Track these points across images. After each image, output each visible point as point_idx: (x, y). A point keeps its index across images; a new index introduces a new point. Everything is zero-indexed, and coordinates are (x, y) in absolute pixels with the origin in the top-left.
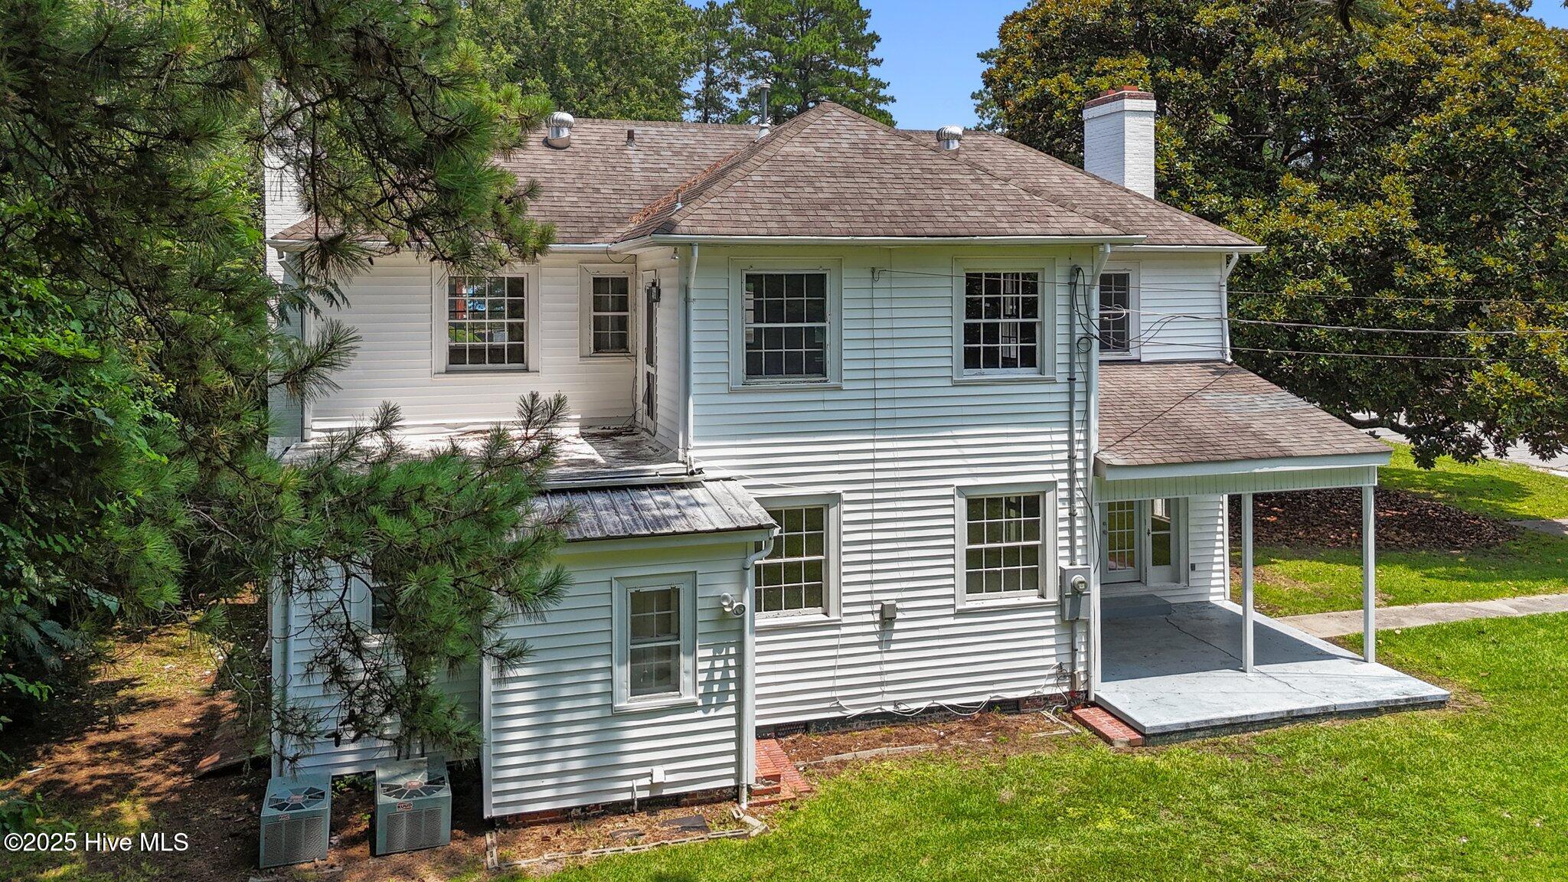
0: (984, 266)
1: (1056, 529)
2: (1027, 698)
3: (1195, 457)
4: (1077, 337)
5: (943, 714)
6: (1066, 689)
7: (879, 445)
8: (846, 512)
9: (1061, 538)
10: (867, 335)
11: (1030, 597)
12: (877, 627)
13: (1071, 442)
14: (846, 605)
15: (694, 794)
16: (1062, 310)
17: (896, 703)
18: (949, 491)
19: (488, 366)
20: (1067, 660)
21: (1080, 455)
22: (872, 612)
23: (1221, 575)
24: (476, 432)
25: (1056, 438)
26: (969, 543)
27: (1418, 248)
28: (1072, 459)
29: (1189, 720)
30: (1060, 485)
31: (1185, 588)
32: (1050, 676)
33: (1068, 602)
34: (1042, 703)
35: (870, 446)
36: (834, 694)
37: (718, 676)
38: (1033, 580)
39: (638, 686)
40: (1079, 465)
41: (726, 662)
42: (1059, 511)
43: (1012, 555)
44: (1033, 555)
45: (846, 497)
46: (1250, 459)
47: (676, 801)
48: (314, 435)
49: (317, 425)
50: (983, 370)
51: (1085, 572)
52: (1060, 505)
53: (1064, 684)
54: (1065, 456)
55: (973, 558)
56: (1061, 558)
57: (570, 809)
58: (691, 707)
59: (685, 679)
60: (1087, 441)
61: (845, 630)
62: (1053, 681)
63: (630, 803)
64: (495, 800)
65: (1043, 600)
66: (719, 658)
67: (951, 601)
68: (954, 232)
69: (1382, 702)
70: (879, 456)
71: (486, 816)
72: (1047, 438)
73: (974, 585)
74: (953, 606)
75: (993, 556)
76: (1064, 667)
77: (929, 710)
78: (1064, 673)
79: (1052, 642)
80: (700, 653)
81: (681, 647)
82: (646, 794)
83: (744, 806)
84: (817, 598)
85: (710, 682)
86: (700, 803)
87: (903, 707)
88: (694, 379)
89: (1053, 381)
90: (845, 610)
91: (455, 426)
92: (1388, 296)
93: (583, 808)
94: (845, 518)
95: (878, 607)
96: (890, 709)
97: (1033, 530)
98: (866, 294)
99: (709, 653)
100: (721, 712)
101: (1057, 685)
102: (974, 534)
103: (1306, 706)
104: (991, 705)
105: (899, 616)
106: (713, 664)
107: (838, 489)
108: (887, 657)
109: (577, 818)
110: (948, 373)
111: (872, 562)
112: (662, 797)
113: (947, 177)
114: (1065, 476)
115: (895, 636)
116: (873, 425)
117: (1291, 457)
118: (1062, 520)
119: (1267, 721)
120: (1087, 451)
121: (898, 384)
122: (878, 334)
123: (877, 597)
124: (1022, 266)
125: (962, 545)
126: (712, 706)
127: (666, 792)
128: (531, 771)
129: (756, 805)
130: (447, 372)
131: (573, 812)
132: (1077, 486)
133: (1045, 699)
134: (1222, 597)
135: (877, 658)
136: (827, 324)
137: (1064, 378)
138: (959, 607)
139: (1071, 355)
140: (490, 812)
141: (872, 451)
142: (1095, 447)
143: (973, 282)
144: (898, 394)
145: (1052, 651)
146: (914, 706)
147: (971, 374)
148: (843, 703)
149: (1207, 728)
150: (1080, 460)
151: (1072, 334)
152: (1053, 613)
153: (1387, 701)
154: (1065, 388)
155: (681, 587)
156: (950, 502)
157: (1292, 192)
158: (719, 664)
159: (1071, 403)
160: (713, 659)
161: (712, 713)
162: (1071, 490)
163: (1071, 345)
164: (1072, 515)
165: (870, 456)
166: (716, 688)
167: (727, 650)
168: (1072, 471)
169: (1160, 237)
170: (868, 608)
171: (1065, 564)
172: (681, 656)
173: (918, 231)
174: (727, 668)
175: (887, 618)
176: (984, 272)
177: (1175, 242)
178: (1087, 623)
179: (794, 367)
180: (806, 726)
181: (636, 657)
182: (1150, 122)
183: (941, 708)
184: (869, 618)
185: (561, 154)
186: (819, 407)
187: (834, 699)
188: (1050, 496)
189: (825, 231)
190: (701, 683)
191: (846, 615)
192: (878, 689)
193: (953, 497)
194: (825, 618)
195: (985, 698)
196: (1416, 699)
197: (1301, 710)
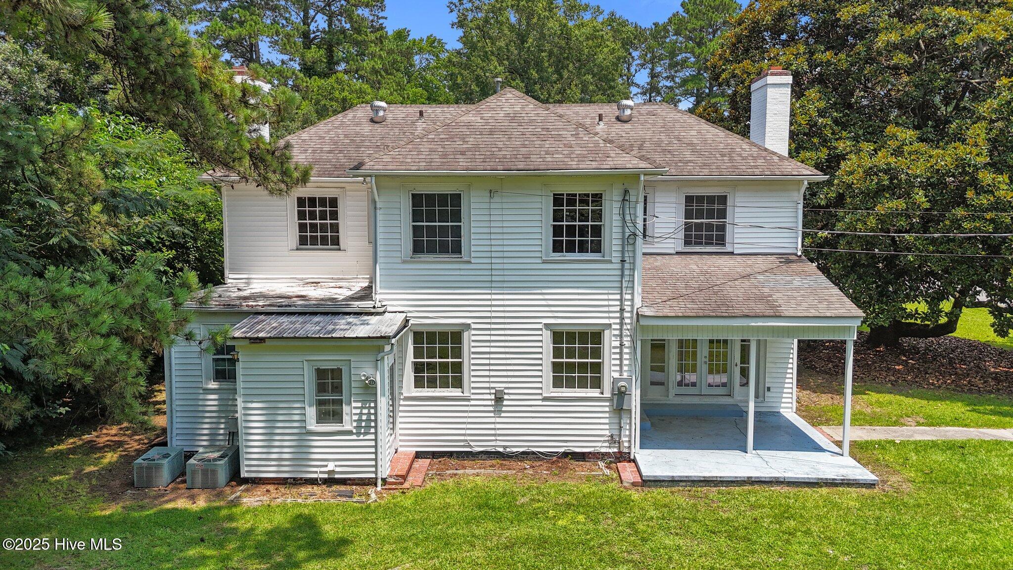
0: (565, 189)
1: (611, 353)
2: (590, 453)
3: (707, 313)
4: (627, 235)
5: (535, 456)
6: (616, 450)
7: (494, 297)
8: (473, 335)
9: (614, 359)
10: (487, 230)
11: (595, 393)
12: (493, 403)
13: (621, 300)
14: (473, 388)
15: (354, 479)
16: (616, 218)
17: (505, 447)
18: (540, 326)
19: (320, 247)
20: (616, 432)
21: (628, 309)
22: (490, 394)
23: (790, 396)
24: (313, 283)
25: (611, 297)
26: (554, 358)
27: (986, 177)
28: (622, 310)
29: (675, 475)
30: (614, 327)
31: (762, 402)
32: (605, 441)
33: (616, 398)
34: (600, 456)
35: (489, 297)
36: (466, 438)
37: (364, 417)
38: (597, 383)
39: (321, 419)
40: (627, 315)
41: (369, 411)
42: (613, 343)
43: (583, 367)
44: (597, 368)
45: (473, 326)
46: (748, 316)
47: (343, 482)
48: (229, 281)
49: (231, 276)
50: (565, 253)
51: (629, 380)
52: (613, 338)
53: (614, 447)
54: (618, 309)
55: (557, 367)
56: (613, 371)
57: (287, 478)
58: (350, 433)
59: (346, 418)
60: (632, 300)
61: (473, 403)
62: (607, 444)
63: (316, 479)
64: (246, 469)
65: (602, 396)
66: (365, 408)
67: (539, 391)
68: (536, 167)
69: (822, 479)
70: (494, 303)
71: (242, 476)
72: (605, 297)
73: (557, 383)
74: (541, 394)
75: (571, 367)
76: (614, 437)
77: (523, 453)
78: (613, 440)
79: (607, 421)
80: (354, 404)
81: (344, 400)
82: (326, 476)
83: (379, 488)
84: (458, 383)
85: (360, 421)
86: (356, 485)
87: (508, 450)
88: (379, 254)
89: (610, 262)
90: (473, 391)
91: (302, 279)
92: (960, 212)
93: (294, 479)
94: (473, 338)
95: (493, 391)
96: (501, 450)
97: (597, 353)
98: (486, 206)
99: (359, 405)
100: (366, 438)
101: (610, 447)
102: (557, 353)
103: (763, 475)
104: (565, 455)
105: (506, 397)
106: (361, 411)
107: (469, 321)
108: (498, 420)
109: (290, 484)
110: (539, 255)
111: (489, 365)
112: (334, 478)
113: (557, 133)
114: (618, 321)
115: (504, 409)
116: (491, 285)
117: (780, 316)
118: (615, 348)
119: (732, 482)
120: (632, 306)
121: (505, 261)
122: (493, 230)
123: (492, 385)
124: (591, 189)
125: (548, 358)
126: (361, 433)
127: (337, 476)
128: (264, 456)
129: (386, 489)
130: (297, 249)
131: (289, 480)
132: (625, 327)
133: (602, 454)
134: (790, 410)
135: (493, 420)
136: (461, 224)
137: (619, 260)
138: (544, 395)
139: (623, 246)
140: (244, 474)
141: (490, 300)
142: (638, 303)
143: (558, 200)
144: (506, 266)
145: (607, 427)
146: (515, 450)
147: (557, 256)
148: (472, 444)
149: (688, 481)
150: (628, 312)
151: (623, 232)
152: (608, 404)
153: (826, 479)
154: (619, 266)
155: (343, 368)
156: (540, 333)
157: (894, 137)
158: (365, 411)
159: (622, 276)
160: (362, 408)
161: (361, 437)
162: (621, 330)
163: (623, 239)
164: (621, 345)
165: (489, 303)
166: (363, 424)
167: (370, 404)
168: (622, 318)
169: (748, 170)
170: (488, 391)
171: (616, 375)
172: (344, 405)
173: (513, 167)
174: (369, 414)
175: (499, 399)
176: (565, 193)
177: (759, 173)
178: (630, 411)
179: (444, 249)
180: (450, 454)
181: (320, 403)
182: (788, 90)
183: (533, 453)
184: (488, 397)
185: (377, 125)
186: (458, 273)
187: (466, 441)
188: (607, 332)
189: (453, 168)
190: (355, 421)
191: (473, 394)
192: (493, 438)
193: (541, 329)
194: (462, 394)
195: (562, 450)
196: (849, 480)
197: (758, 477)
